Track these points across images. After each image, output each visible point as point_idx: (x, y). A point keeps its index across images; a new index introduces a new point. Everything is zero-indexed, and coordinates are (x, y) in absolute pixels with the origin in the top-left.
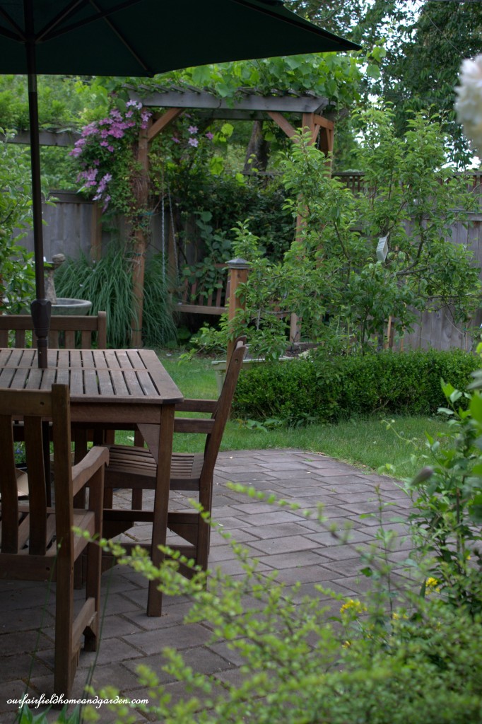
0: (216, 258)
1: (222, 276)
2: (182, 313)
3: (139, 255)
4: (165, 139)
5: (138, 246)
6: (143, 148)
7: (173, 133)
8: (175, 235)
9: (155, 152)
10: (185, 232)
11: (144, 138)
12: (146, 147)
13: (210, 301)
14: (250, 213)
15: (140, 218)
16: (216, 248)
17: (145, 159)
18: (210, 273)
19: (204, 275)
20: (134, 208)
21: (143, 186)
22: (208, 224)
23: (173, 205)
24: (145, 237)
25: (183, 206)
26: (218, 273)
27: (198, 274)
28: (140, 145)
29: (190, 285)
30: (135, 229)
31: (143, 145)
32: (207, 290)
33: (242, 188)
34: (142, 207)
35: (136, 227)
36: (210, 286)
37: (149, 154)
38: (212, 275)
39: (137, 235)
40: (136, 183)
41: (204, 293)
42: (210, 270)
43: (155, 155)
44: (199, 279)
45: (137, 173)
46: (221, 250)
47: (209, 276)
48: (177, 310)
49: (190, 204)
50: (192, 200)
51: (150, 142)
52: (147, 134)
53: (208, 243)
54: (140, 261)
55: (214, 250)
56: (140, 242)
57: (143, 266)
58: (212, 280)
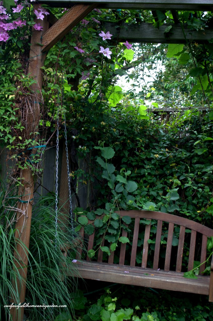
0: (119, 203)
1: (127, 227)
2: (80, 279)
3: (25, 203)
4: (65, 48)
5: (23, 190)
6: (35, 58)
7: (76, 42)
8: (70, 175)
9: (51, 65)
10: (81, 171)
11: (38, 45)
12: (40, 57)
13: (111, 259)
14: (153, 151)
15: (28, 152)
16: (119, 191)
17: (38, 73)
18: (112, 223)
19: (104, 225)
20: (20, 138)
21: (33, 109)
22: (109, 161)
23: (70, 138)
24: (34, 178)
25: (80, 139)
26: (122, 222)
27: (98, 223)
28: (32, 55)
29: (86, 237)
30: (20, 167)
31: (36, 55)
32: (107, 244)
33: (145, 122)
34: (32, 137)
35: (22, 164)
36: (113, 240)
37: (43, 68)
38: (116, 225)
39: (23, 176)
40: (24, 104)
41: (105, 249)
42: (112, 219)
43: (50, 69)
44: (97, 230)
45: (26, 89)
46: (125, 194)
47: (111, 227)
48: (73, 275)
49: (88, 137)
50: (91, 133)
51: (45, 52)
52: (41, 40)
53: (111, 186)
54: (25, 211)
55: (118, 193)
56: (27, 185)
57: (30, 217)
58: (115, 232)
